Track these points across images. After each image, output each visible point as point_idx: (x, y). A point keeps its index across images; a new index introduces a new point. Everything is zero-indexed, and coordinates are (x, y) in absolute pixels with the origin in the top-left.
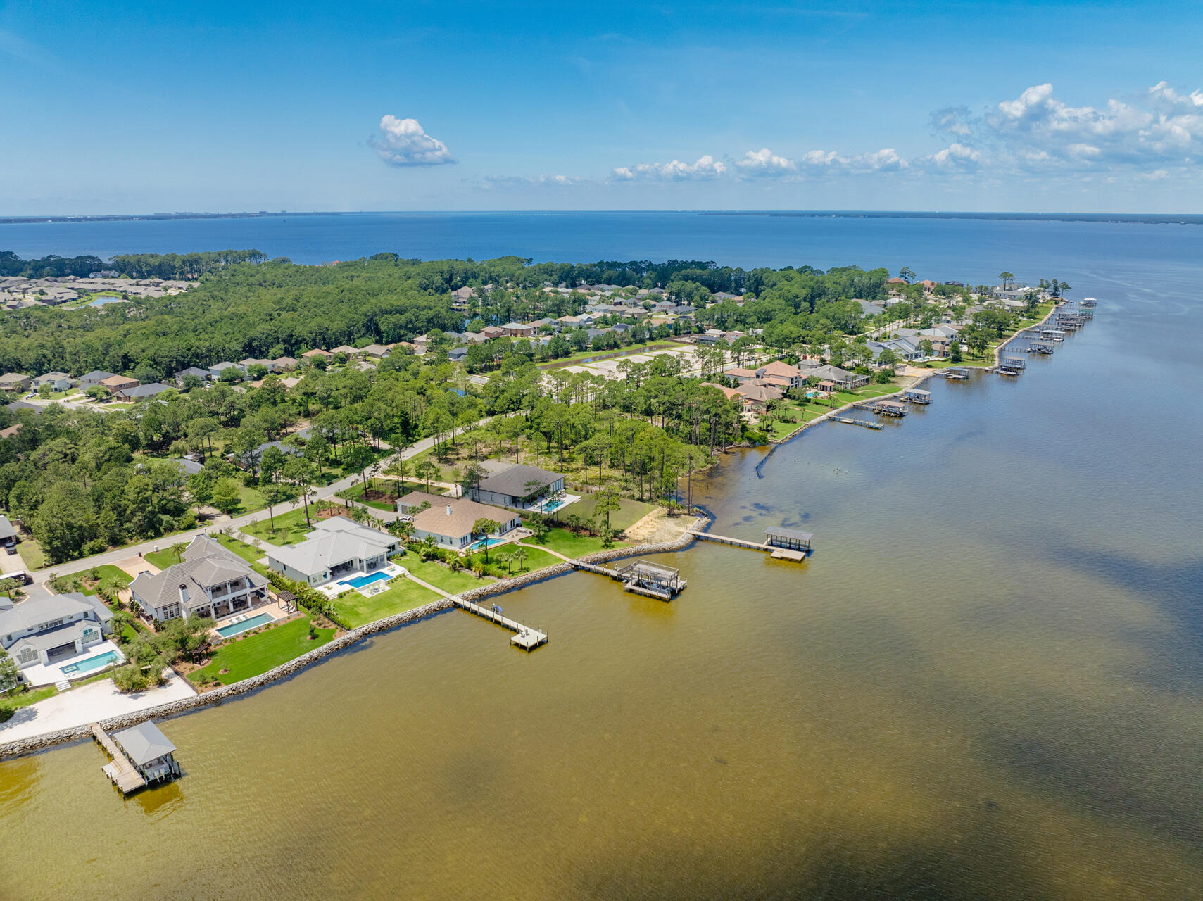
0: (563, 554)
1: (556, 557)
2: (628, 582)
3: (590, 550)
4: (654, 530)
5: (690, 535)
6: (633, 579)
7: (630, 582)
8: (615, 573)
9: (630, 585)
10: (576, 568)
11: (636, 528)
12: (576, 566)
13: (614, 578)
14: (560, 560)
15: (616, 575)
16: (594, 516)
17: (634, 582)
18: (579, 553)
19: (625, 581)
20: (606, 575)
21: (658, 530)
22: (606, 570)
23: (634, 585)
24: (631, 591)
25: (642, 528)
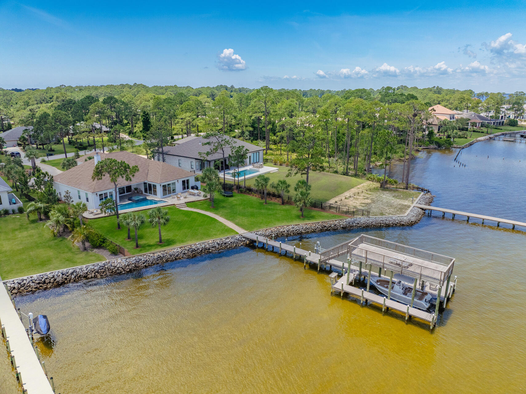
0: (237, 224)
1: (225, 226)
2: (340, 276)
3: (278, 220)
4: (369, 201)
5: (420, 210)
6: (352, 271)
7: (345, 278)
8: (314, 258)
9: (343, 284)
10: (252, 245)
11: (343, 198)
12: (253, 242)
13: (313, 266)
14: (230, 230)
15: (317, 262)
16: (287, 176)
17: (352, 277)
18: (261, 223)
19: (334, 275)
20: (300, 259)
21: (373, 201)
22: (300, 251)
23: (351, 284)
24: (346, 295)
25: (352, 199)
